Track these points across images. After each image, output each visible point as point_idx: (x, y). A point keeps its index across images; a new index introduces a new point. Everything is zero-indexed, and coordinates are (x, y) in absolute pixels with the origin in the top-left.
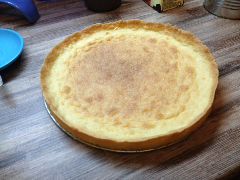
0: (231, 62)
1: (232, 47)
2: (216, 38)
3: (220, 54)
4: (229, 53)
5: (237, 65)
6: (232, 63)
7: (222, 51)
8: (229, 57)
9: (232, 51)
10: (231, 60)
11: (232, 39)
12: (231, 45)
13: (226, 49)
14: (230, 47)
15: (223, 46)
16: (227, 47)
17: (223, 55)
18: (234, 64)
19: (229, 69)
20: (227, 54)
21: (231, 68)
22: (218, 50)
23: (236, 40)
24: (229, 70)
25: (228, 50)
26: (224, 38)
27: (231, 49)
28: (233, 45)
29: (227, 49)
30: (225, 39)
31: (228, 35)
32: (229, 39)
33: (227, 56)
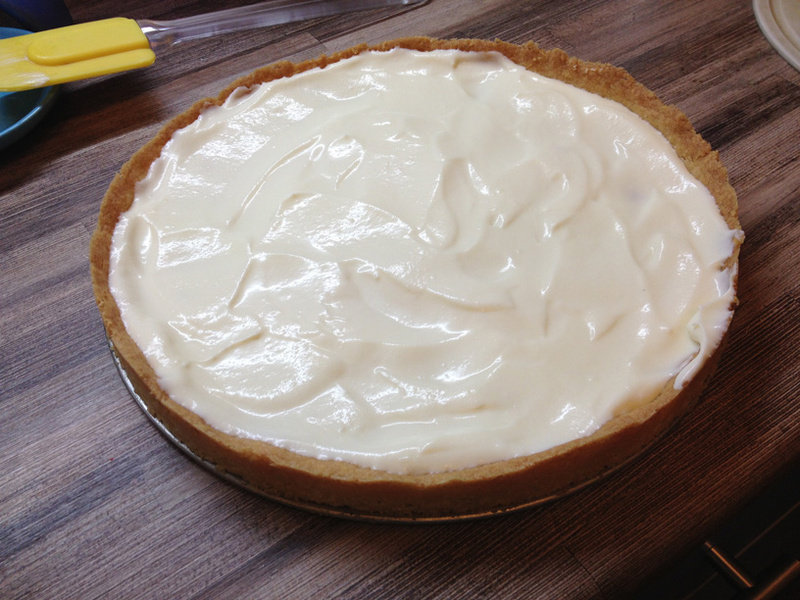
0: (741, 102)
1: (734, 57)
2: (677, 34)
3: (701, 82)
4: (730, 76)
5: (762, 108)
6: (744, 104)
7: (704, 72)
8: (732, 87)
9: (737, 67)
10: (738, 94)
11: (727, 33)
12: (728, 52)
13: (717, 66)
14: (727, 57)
15: (704, 57)
16: (716, 57)
17: (712, 83)
18: (751, 106)
19: (740, 123)
20: (721, 78)
21: (745, 118)
22: (693, 69)
23: (740, 34)
24: (742, 126)
25: (724, 66)
26: (704, 34)
27: (733, 63)
28: (734, 50)
29: (720, 64)
30: (707, 36)
31: (712, 22)
32: (719, 35)
33: (722, 85)
